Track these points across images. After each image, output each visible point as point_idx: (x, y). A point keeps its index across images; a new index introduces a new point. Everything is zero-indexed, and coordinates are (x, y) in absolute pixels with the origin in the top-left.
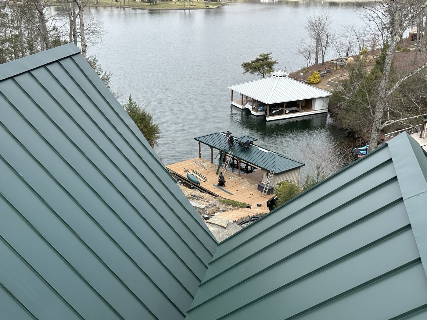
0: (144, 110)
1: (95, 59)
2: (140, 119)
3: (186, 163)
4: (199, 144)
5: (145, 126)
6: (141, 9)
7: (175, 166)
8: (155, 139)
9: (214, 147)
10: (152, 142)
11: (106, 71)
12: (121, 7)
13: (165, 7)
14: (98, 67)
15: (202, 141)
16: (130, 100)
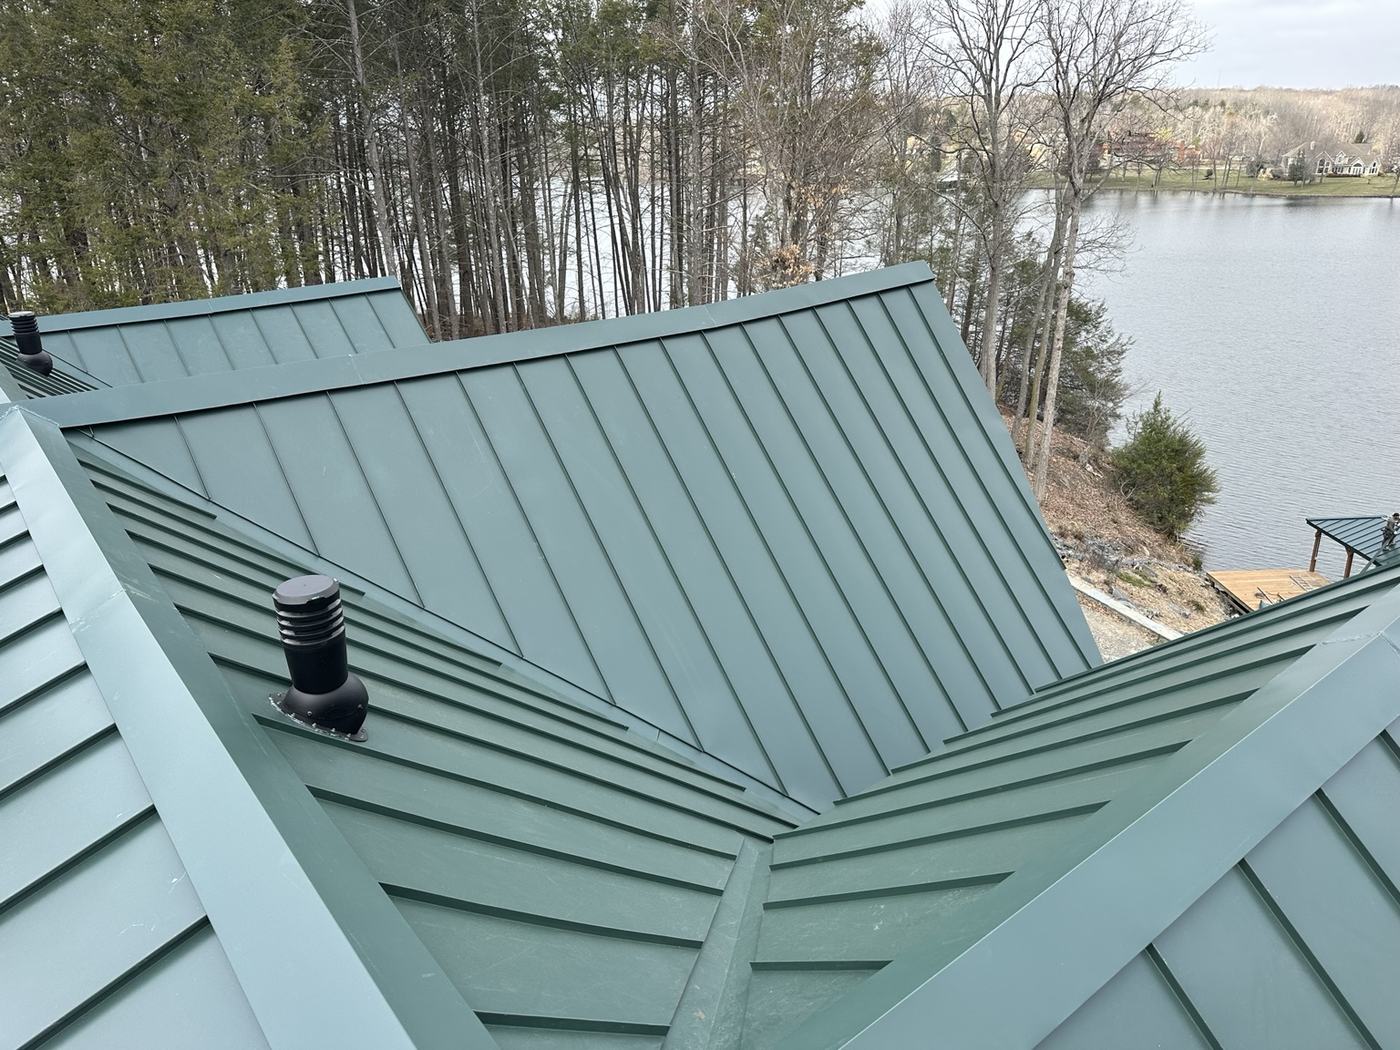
0: (1187, 433)
1: (1102, 305)
2: (1173, 451)
3: (1268, 577)
4: (1318, 536)
5: (1180, 469)
6: (1267, 195)
7: (1236, 576)
8: (1198, 502)
9: (1359, 553)
10: (1190, 510)
11: (1121, 335)
12: (1214, 192)
13: (1335, 190)
14: (1105, 324)
15: (1326, 530)
16: (1157, 404)
